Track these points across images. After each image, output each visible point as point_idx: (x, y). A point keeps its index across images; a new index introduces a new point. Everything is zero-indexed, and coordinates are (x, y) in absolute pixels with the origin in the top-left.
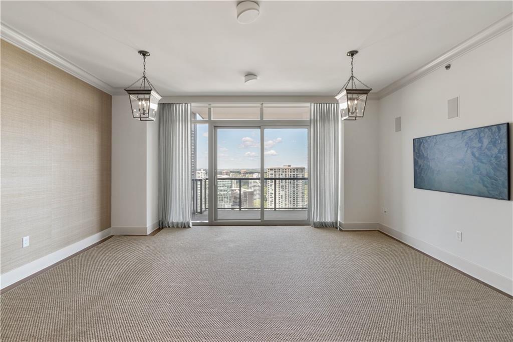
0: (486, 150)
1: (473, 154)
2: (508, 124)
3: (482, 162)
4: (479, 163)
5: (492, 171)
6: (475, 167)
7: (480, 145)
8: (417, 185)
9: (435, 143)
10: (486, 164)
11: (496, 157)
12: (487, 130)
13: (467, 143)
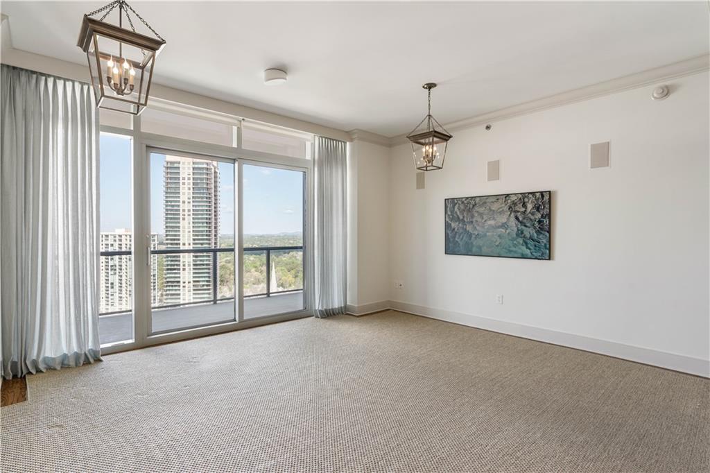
0: (530, 215)
1: (517, 218)
2: (550, 192)
3: (526, 226)
4: (523, 227)
5: (535, 234)
6: (518, 230)
7: (524, 209)
8: (449, 251)
9: (474, 206)
10: (529, 227)
11: (540, 222)
12: (531, 196)
13: (510, 207)
